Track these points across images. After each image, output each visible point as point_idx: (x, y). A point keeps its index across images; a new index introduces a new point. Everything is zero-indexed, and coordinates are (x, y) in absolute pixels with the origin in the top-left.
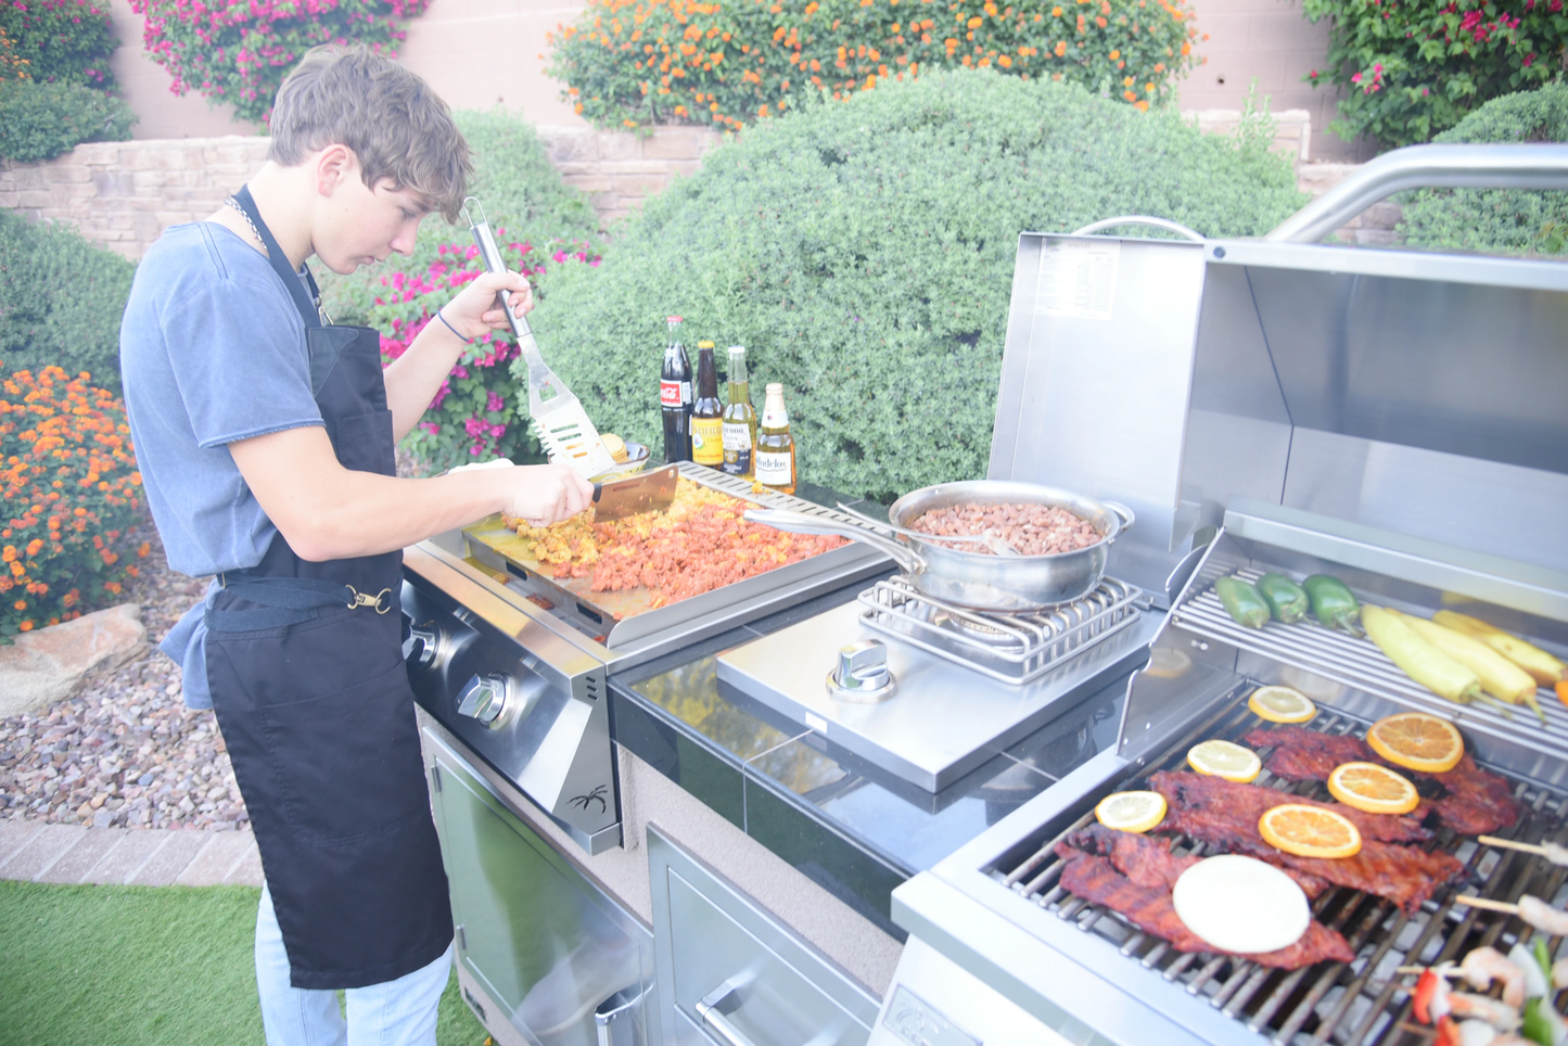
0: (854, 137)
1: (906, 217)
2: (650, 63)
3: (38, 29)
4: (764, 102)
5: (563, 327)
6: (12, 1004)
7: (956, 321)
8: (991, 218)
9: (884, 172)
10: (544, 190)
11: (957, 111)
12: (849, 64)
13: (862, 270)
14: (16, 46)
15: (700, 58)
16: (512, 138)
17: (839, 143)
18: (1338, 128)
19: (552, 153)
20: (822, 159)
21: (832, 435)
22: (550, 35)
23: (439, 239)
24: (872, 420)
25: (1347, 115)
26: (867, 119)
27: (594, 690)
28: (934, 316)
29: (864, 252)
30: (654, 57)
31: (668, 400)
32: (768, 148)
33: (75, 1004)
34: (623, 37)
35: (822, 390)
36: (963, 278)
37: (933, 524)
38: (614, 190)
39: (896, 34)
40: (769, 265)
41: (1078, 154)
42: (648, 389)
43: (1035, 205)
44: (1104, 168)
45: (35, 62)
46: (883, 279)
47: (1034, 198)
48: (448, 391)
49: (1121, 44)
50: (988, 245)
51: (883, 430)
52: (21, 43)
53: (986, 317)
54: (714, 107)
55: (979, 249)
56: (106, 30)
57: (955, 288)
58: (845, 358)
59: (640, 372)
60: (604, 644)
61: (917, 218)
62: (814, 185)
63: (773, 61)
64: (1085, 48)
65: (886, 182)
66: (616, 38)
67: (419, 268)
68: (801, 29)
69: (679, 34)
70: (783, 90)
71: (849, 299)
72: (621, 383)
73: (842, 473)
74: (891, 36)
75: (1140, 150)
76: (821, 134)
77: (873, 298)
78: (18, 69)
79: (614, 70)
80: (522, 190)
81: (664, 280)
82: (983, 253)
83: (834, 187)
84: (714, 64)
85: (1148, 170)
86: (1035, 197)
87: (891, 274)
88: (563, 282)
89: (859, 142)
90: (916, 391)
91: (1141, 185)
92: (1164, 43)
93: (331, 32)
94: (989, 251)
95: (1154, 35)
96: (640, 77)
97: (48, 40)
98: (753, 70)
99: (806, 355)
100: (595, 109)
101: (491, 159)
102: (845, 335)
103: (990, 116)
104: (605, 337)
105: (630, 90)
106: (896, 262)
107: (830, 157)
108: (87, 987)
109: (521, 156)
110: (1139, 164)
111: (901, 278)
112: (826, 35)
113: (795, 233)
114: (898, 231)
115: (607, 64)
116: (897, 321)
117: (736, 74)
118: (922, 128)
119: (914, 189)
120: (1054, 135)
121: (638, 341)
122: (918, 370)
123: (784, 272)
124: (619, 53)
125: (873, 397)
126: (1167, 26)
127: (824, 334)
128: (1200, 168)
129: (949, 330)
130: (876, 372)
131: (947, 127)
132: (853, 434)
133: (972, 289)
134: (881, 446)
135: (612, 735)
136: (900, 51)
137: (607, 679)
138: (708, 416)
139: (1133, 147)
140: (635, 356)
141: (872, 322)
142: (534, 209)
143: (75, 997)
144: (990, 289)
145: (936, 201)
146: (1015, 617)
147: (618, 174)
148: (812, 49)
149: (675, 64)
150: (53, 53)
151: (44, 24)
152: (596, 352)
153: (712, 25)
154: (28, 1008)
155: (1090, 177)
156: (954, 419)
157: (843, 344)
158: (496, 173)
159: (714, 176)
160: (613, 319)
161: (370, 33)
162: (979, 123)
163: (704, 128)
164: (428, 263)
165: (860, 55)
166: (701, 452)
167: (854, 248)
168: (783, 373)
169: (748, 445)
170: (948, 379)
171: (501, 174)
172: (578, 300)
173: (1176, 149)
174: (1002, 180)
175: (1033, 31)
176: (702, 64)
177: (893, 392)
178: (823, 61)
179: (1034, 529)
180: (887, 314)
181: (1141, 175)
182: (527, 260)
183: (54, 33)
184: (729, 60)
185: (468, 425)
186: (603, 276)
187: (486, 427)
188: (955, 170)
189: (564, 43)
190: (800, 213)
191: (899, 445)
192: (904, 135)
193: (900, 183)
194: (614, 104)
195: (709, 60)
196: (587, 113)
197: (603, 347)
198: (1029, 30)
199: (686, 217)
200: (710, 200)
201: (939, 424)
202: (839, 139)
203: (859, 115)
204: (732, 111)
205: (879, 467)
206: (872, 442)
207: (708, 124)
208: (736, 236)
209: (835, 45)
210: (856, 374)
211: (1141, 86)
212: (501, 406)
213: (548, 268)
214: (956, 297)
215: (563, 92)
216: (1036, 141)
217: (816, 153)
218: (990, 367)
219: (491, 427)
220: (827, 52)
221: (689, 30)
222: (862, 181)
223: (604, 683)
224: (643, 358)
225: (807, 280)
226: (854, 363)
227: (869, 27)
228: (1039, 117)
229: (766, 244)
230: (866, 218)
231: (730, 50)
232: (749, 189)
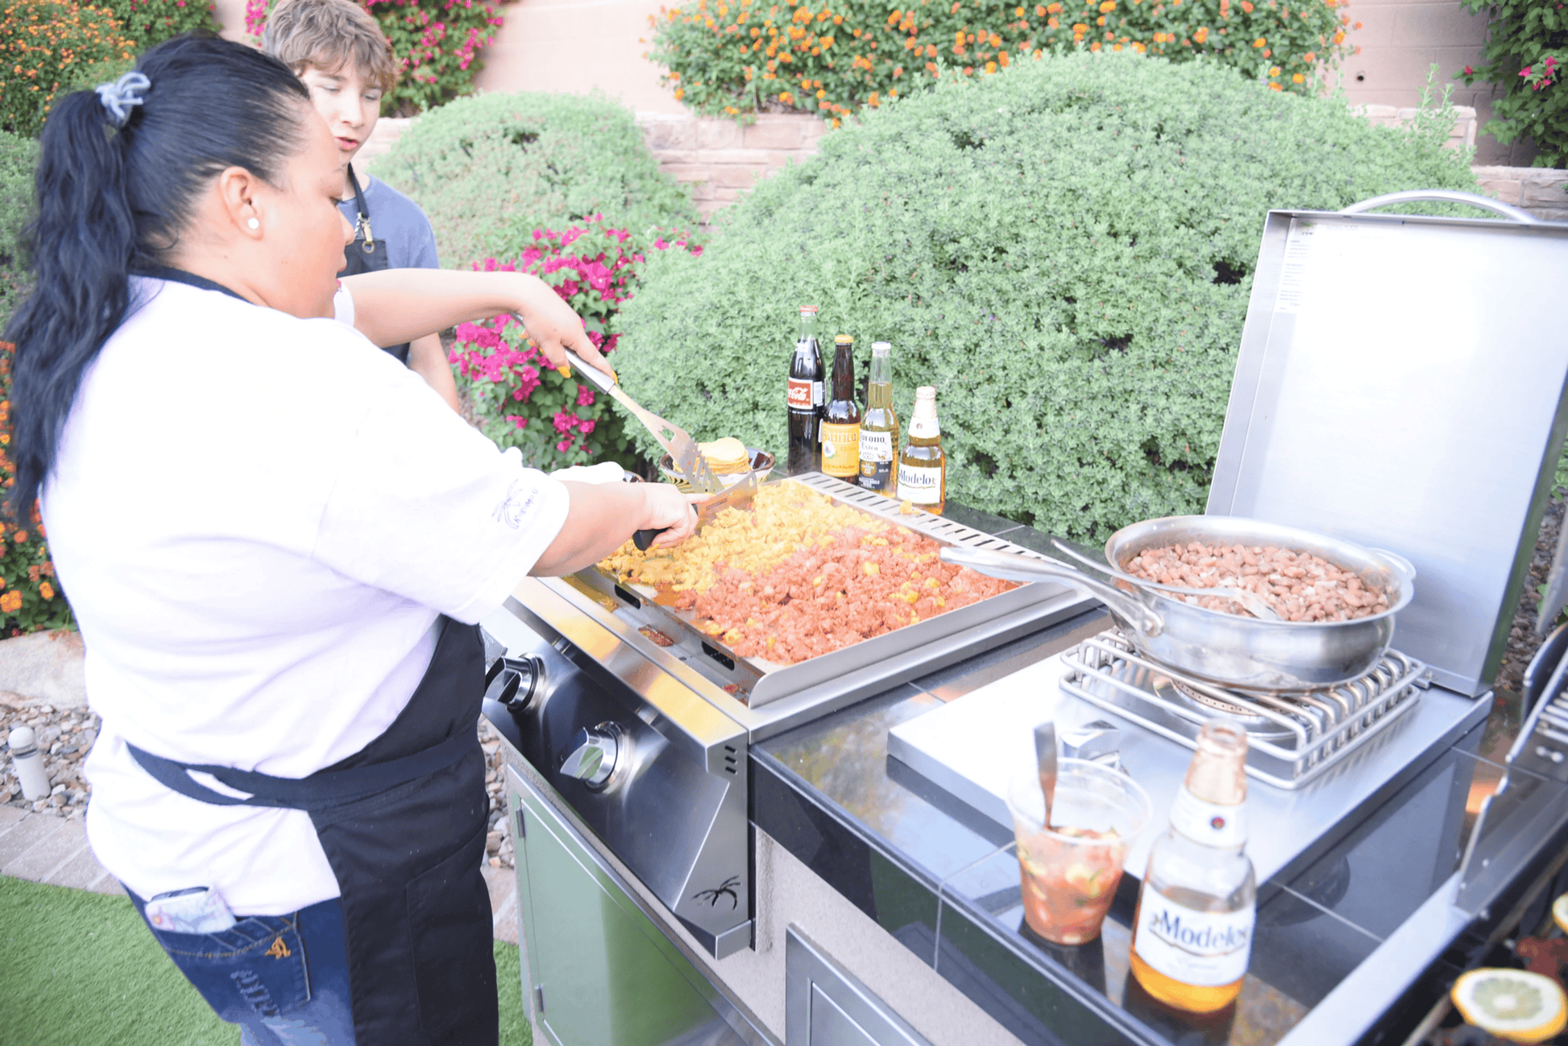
0: (992, 118)
1: (1050, 207)
2: (755, 46)
3: (144, 12)
4: (874, 90)
5: (664, 318)
6: (54, 1030)
7: (1105, 324)
8: (1146, 210)
9: (1025, 158)
10: (641, 177)
11: (1107, 93)
12: (967, 50)
13: (999, 264)
14: (123, 27)
15: (808, 42)
16: (610, 122)
17: (974, 126)
18: (1495, 130)
19: (650, 141)
20: (955, 142)
21: (962, 446)
22: (652, 18)
23: (534, 223)
24: (1007, 432)
25: (1504, 116)
26: (1006, 100)
27: (733, 761)
28: (1080, 317)
29: (1002, 244)
30: (760, 41)
31: (797, 401)
32: (894, 130)
33: (120, 1036)
34: (729, 19)
35: (952, 395)
36: (1114, 276)
37: (1153, 569)
38: (711, 180)
39: (1020, 19)
40: (894, 256)
41: (1240, 143)
42: (758, 388)
43: (1194, 197)
44: (1271, 159)
45: (140, 45)
46: (1025, 274)
47: (1193, 189)
48: (538, 383)
49: (1267, 31)
50: (1142, 240)
51: (1021, 442)
52: (127, 26)
53: (1139, 320)
54: (821, 94)
55: (1132, 244)
56: (209, 14)
57: (1105, 286)
58: (979, 360)
59: (750, 369)
60: (744, 701)
61: (1064, 208)
62: (947, 170)
63: (886, 47)
64: (1227, 35)
65: (1027, 168)
66: (721, 20)
67: (511, 254)
68: (918, 13)
69: (788, 17)
70: (895, 78)
71: (984, 295)
72: (728, 381)
73: (973, 489)
74: (1013, 22)
75: (1308, 141)
76: (954, 115)
77: (1012, 295)
78: (123, 50)
79: (717, 53)
80: (619, 176)
81: (779, 270)
82: (1137, 248)
83: (970, 172)
84: (823, 49)
85: (1316, 163)
86: (1195, 188)
87: (1033, 270)
88: (664, 271)
89: (996, 125)
90: (1058, 400)
91: (1309, 179)
92: (1315, 31)
93: (429, 17)
94: (1143, 246)
95: (1305, 21)
96: (744, 62)
97: (153, 23)
98: (863, 55)
99: (935, 356)
100: (695, 94)
101: (588, 144)
102: (979, 335)
103: (1143, 99)
104: (713, 330)
105: (733, 75)
106: (1040, 257)
107: (963, 141)
108: (134, 1016)
109: (619, 142)
110: (1306, 156)
111: (1044, 274)
112: (943, 19)
113: (924, 222)
114: (1042, 222)
115: (711, 48)
116: (1038, 321)
117: (846, 59)
118: (1067, 110)
119: (1060, 176)
120: (1211, 121)
121: (749, 335)
122: (1062, 377)
123: (912, 264)
124: (724, 36)
125: (1009, 405)
126: (1319, 13)
127: (955, 334)
128: (1373, 161)
129: (1097, 334)
130: (1014, 377)
131: (1094, 110)
132: (987, 446)
133: (1124, 288)
134: (1016, 460)
135: (751, 815)
136: (1023, 37)
137: (749, 748)
138: (841, 421)
139: (1300, 137)
140: (745, 352)
141: (1011, 321)
142: (630, 196)
143: (120, 1027)
144: (1145, 289)
145: (1085, 189)
146: (1278, 697)
147: (717, 163)
148: (929, 34)
149: (782, 49)
150: (157, 36)
151: (150, 7)
152: (702, 346)
153: (823, 7)
154: (71, 1036)
155: (1255, 169)
156: (1101, 433)
157: (977, 345)
158: (593, 158)
159: (832, 161)
160: (721, 310)
161: (467, 19)
162: (1131, 106)
163: (809, 116)
164: (521, 248)
165: (980, 40)
166: (832, 462)
167: (992, 239)
168: (907, 375)
169: (889, 457)
170: (1095, 387)
171: (598, 159)
172: (683, 289)
173: (1347, 141)
174: (1157, 169)
175: (1171, 16)
176: (810, 48)
177: (1032, 401)
178: (940, 47)
179: (1285, 581)
180: (1028, 314)
181: (1310, 168)
182: (625, 248)
183: (159, 16)
184: (839, 45)
185: (557, 420)
186: (710, 265)
187: (575, 422)
188: (1105, 156)
189: (667, 26)
190: (930, 199)
191: (1038, 460)
192: (1047, 118)
193: (1044, 169)
194: (716, 90)
195: (818, 45)
196: (688, 100)
197: (710, 340)
198: (1166, 15)
199: (801, 203)
200: (828, 186)
201: (1084, 438)
202: (975, 120)
203: (997, 95)
204: (839, 98)
205: (1014, 484)
206: (1007, 455)
207: (813, 113)
208: (860, 223)
209: (953, 29)
210: (990, 380)
211: (1287, 77)
212: (591, 400)
213: (648, 256)
214: (1105, 297)
215: (663, 77)
216: (1193, 128)
217: (948, 135)
218: (1141, 375)
219: (580, 422)
220: (944, 37)
221: (798, 13)
222: (1000, 167)
223: (745, 752)
224: (754, 354)
225: (936, 273)
226: (989, 366)
227: (991, 11)
228: (1195, 102)
229: (891, 233)
230: (1006, 206)
231: (841, 34)
232: (872, 173)
